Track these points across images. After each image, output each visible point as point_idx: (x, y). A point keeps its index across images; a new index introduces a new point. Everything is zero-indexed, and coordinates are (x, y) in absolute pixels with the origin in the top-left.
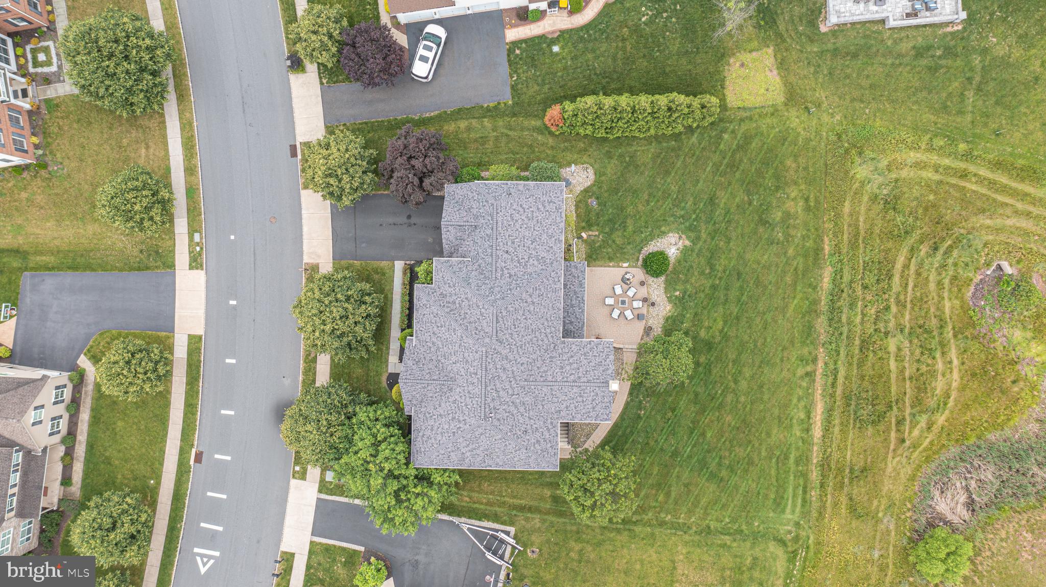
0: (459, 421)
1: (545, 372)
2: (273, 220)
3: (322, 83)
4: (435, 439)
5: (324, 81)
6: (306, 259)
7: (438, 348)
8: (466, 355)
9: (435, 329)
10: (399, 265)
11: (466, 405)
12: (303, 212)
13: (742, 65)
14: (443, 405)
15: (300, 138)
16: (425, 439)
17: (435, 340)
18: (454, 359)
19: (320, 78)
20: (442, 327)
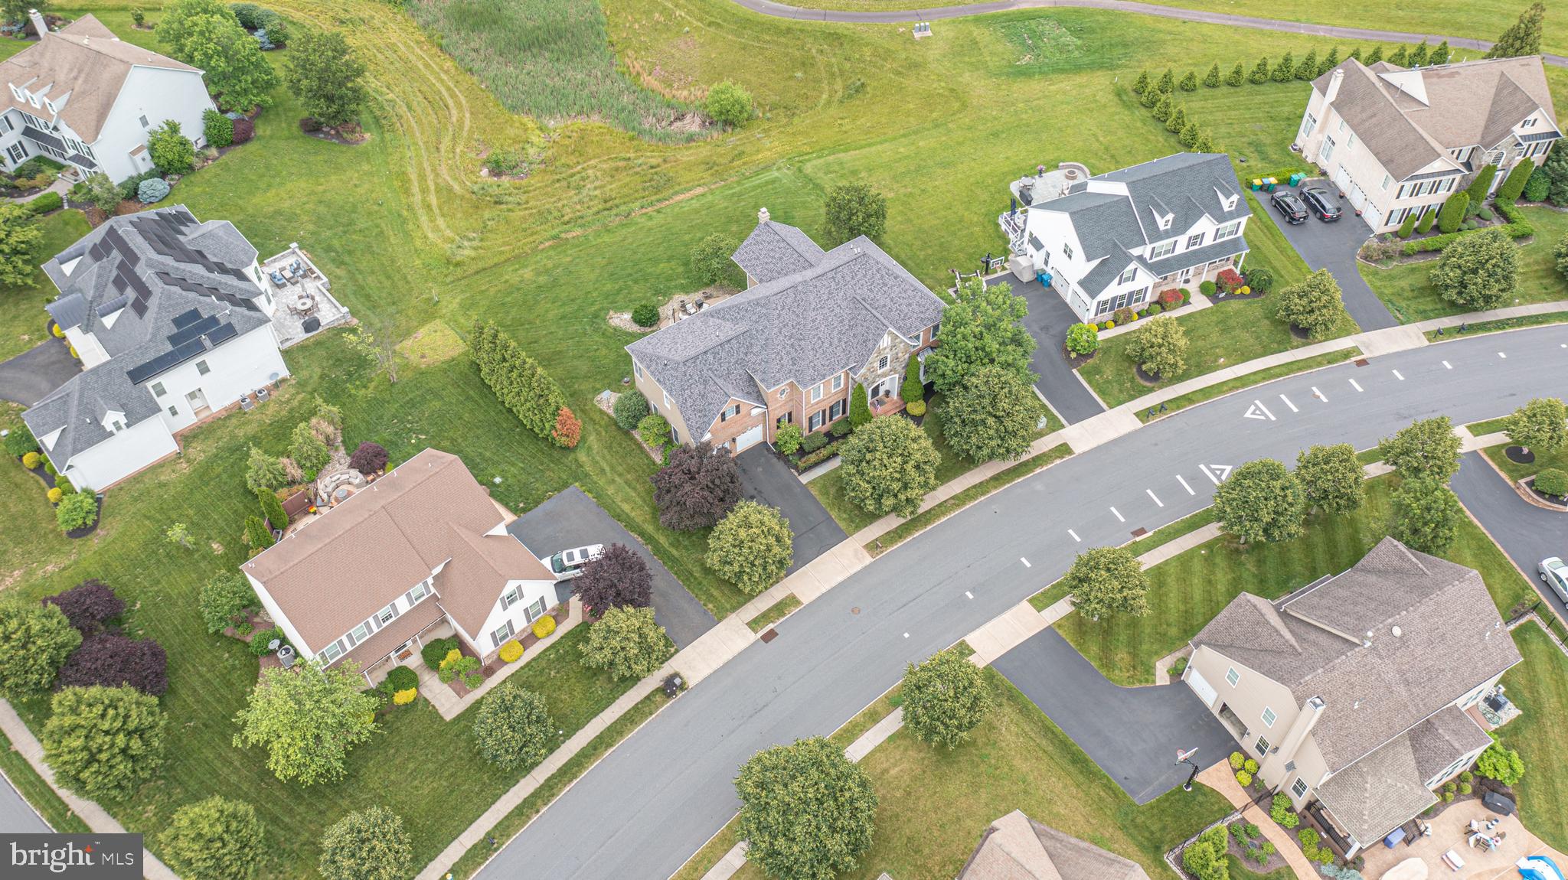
0: (882, 276)
1: (793, 264)
2: (856, 611)
3: (677, 651)
4: (915, 296)
5: (673, 650)
6: (868, 560)
7: (840, 332)
8: (825, 297)
9: (826, 345)
10: (804, 479)
11: (865, 276)
12: (824, 590)
13: (423, 357)
14: (882, 303)
15: (753, 637)
16: (923, 309)
17: (836, 341)
18: (837, 310)
19: (672, 656)
20: (820, 338)
